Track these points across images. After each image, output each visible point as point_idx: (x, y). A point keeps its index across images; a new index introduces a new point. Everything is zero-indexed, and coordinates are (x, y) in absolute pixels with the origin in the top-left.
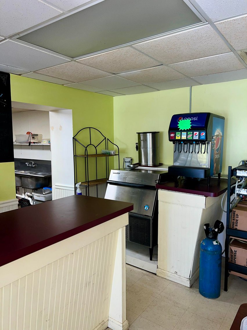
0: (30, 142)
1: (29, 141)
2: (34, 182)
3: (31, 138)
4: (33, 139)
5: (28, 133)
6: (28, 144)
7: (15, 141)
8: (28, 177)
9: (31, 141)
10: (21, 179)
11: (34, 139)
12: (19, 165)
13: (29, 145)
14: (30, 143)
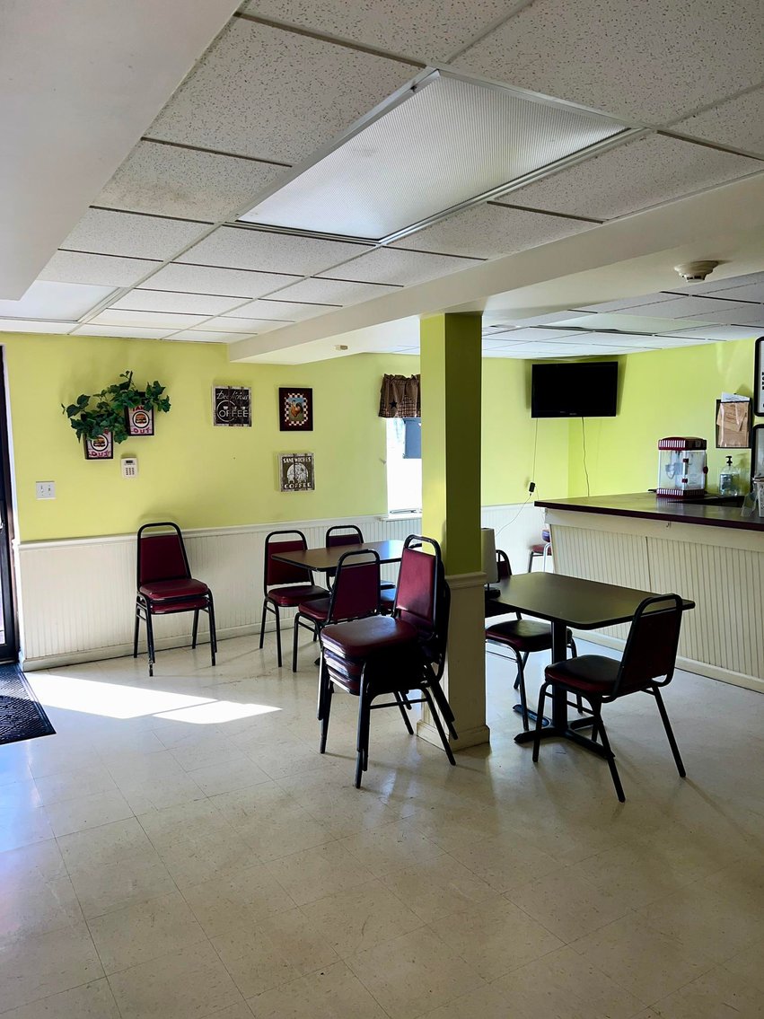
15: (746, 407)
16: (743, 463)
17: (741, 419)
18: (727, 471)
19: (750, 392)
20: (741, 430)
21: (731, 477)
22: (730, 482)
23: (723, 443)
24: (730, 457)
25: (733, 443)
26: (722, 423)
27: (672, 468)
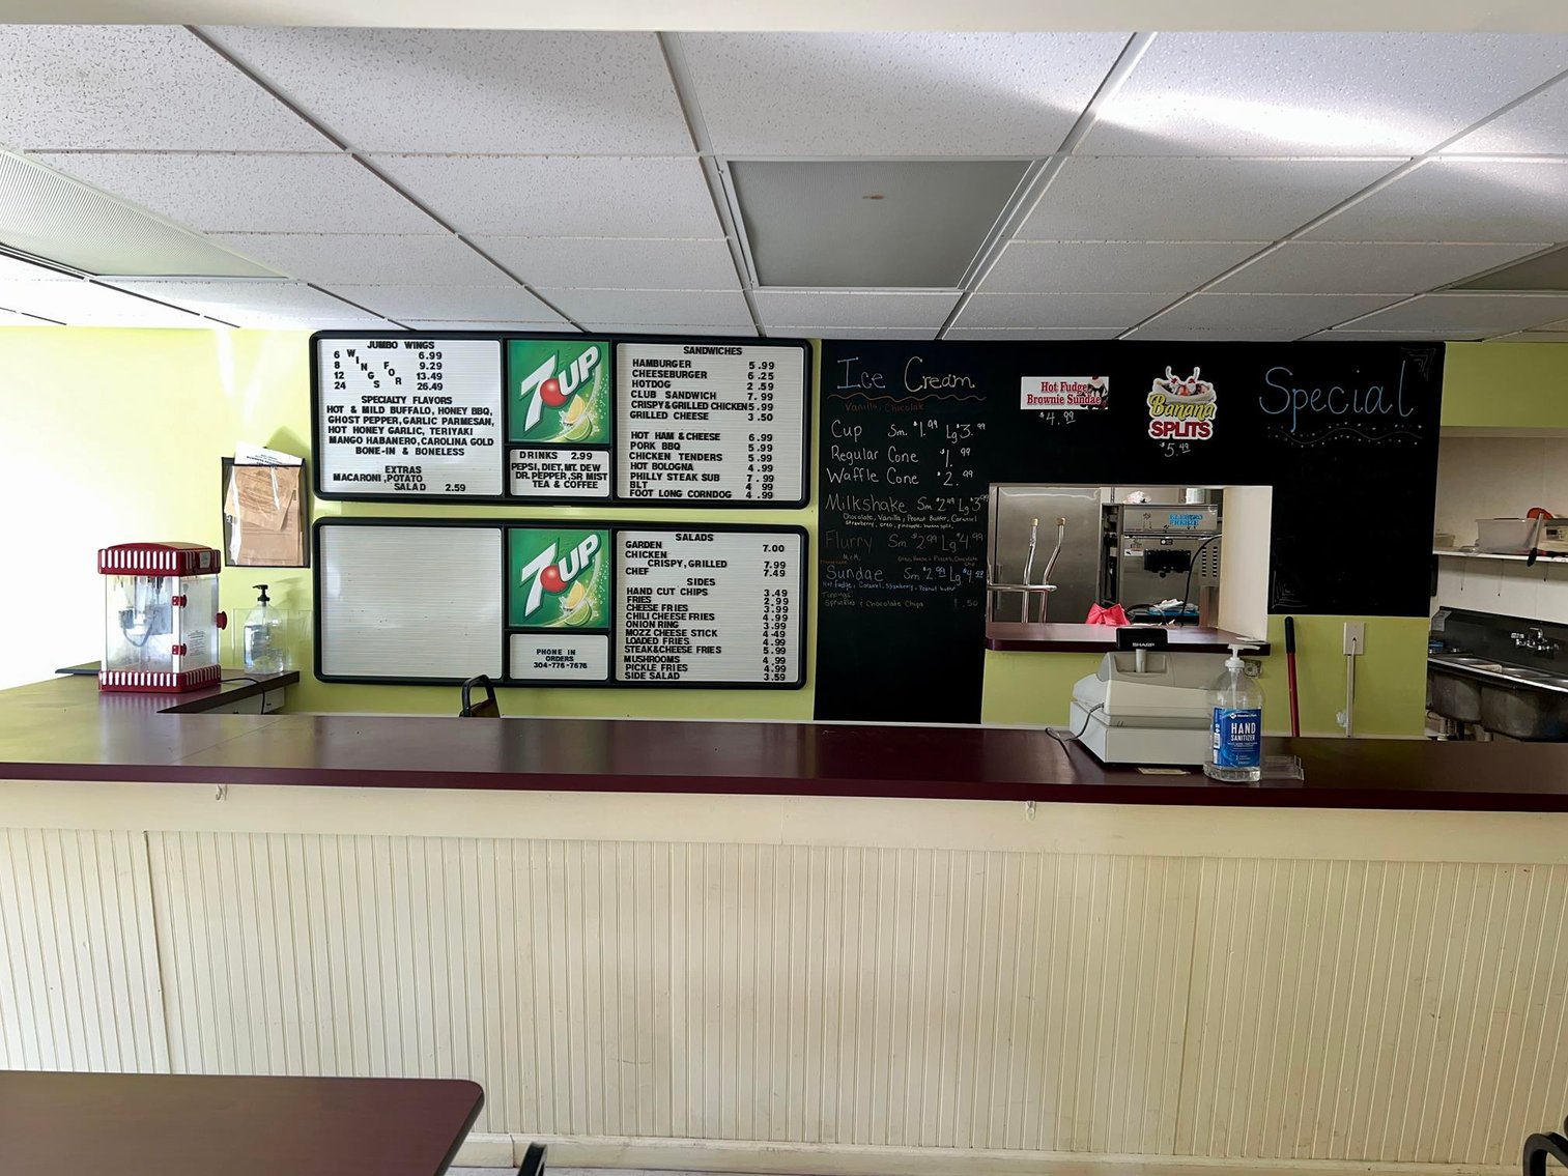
0: (1535, 549)
1: (1532, 547)
2: (1532, 713)
3: (1544, 531)
4: (1549, 539)
5: (1534, 513)
6: (1527, 558)
7: (1477, 545)
8: (1506, 690)
9: (1538, 548)
10: (1480, 692)
11: (1556, 538)
12: (1485, 639)
13: (1531, 561)
14: (1534, 553)
15: (293, 480)
16: (292, 599)
17: (284, 502)
18: (258, 617)
19: (304, 448)
20: (284, 525)
21: (269, 628)
22: (266, 641)
23: (242, 555)
24: (264, 587)
25: (266, 556)
26: (235, 508)
27: (139, 619)
